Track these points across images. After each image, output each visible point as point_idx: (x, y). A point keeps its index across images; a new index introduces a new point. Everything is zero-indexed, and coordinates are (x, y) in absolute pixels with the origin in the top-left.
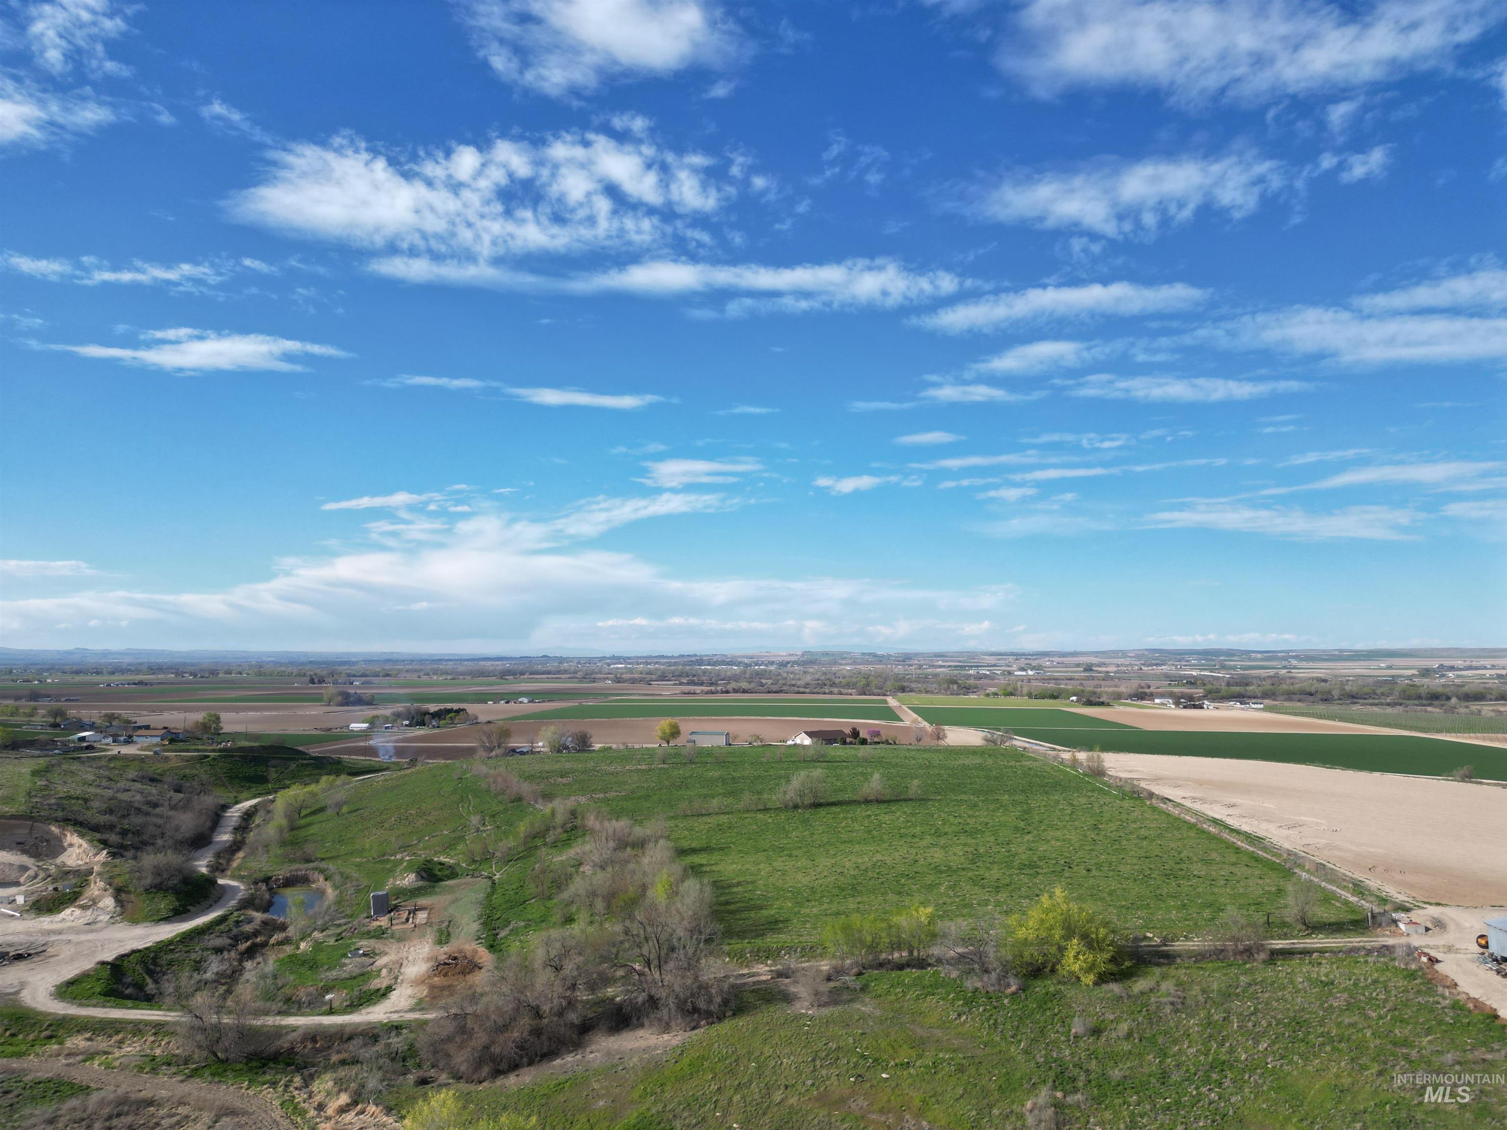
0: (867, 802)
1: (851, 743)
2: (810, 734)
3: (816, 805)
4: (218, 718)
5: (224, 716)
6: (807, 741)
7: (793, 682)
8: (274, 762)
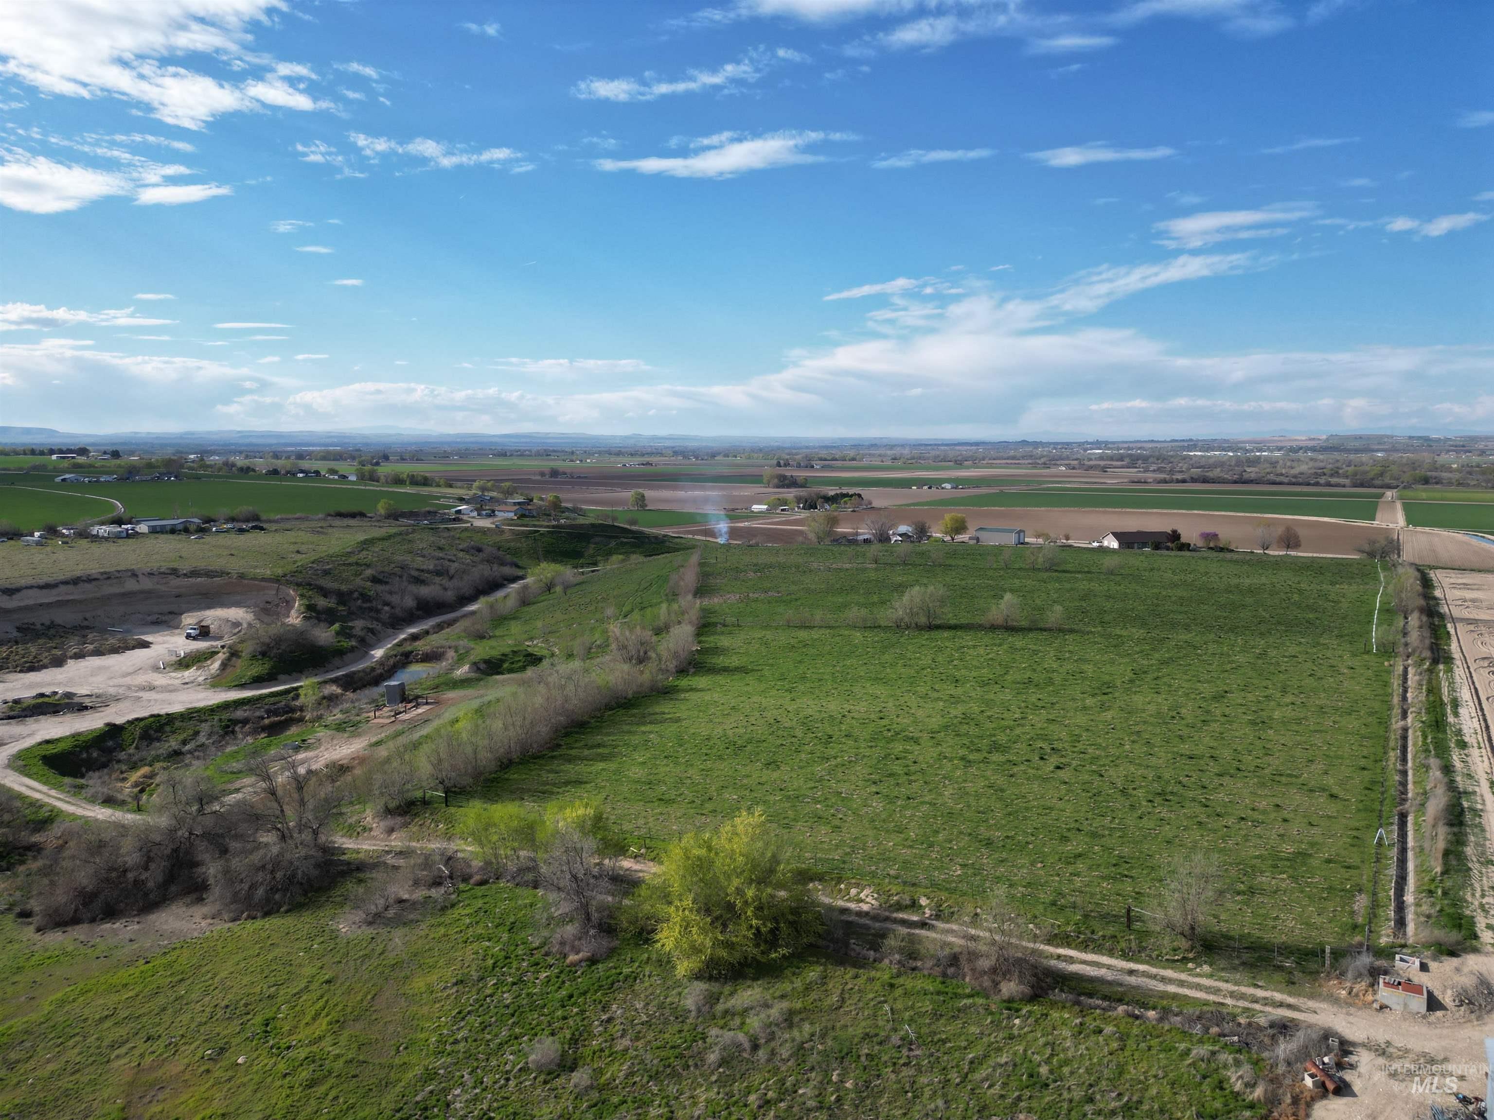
0: (993, 628)
1: (1168, 549)
2: (1117, 535)
3: (931, 627)
4: (643, 496)
5: (649, 494)
6: (1115, 544)
7: (1284, 471)
8: (597, 539)
